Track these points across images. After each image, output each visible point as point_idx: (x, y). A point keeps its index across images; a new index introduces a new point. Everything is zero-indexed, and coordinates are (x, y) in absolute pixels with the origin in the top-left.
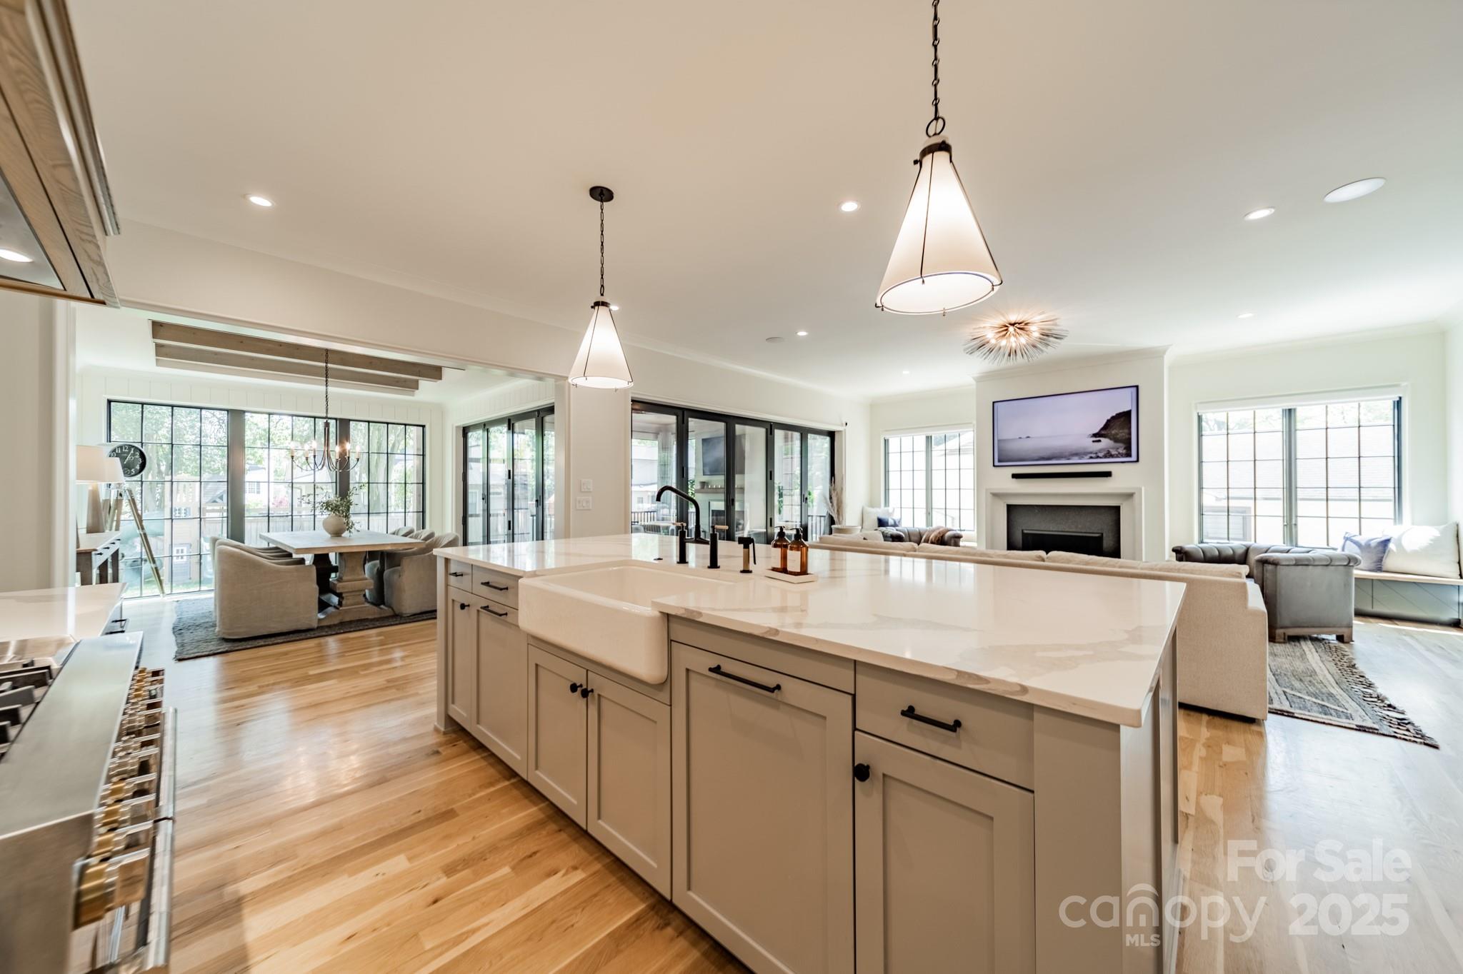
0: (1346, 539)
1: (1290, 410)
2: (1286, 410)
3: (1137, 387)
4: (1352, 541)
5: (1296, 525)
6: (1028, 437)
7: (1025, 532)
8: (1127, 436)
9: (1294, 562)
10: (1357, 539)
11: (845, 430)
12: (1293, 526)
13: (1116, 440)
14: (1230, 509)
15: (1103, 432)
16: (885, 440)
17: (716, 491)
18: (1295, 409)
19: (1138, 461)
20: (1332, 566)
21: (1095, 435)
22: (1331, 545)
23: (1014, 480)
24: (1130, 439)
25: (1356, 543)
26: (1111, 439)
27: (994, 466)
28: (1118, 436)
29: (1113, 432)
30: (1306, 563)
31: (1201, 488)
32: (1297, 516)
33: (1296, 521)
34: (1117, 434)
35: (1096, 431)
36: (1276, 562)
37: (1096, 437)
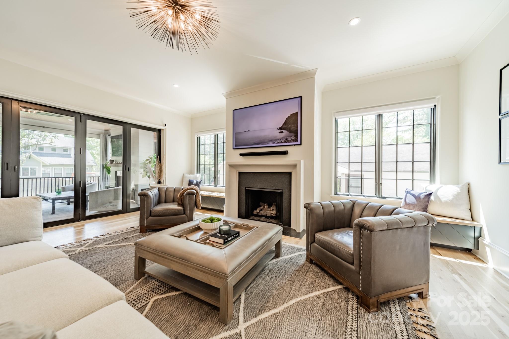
0: (407, 192)
1: (379, 115)
2: (377, 115)
3: (301, 97)
4: (410, 194)
5: (381, 184)
6: (249, 131)
7: (247, 188)
8: (296, 129)
9: (386, 228)
10: (413, 192)
11: (166, 128)
12: (380, 184)
13: (290, 131)
14: (350, 175)
15: (284, 127)
16: (198, 137)
17: (117, 164)
18: (382, 115)
19: (301, 144)
20: (415, 227)
21: (280, 129)
22: (399, 196)
23: (241, 157)
24: (297, 130)
25: (413, 195)
26: (288, 131)
27: (233, 149)
28: (291, 129)
29: (289, 126)
30: (396, 227)
31: (336, 163)
32: (382, 179)
33: (382, 181)
34: (291, 128)
35: (281, 126)
36: (371, 228)
37: (281, 130)
